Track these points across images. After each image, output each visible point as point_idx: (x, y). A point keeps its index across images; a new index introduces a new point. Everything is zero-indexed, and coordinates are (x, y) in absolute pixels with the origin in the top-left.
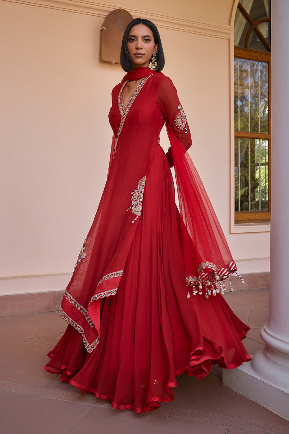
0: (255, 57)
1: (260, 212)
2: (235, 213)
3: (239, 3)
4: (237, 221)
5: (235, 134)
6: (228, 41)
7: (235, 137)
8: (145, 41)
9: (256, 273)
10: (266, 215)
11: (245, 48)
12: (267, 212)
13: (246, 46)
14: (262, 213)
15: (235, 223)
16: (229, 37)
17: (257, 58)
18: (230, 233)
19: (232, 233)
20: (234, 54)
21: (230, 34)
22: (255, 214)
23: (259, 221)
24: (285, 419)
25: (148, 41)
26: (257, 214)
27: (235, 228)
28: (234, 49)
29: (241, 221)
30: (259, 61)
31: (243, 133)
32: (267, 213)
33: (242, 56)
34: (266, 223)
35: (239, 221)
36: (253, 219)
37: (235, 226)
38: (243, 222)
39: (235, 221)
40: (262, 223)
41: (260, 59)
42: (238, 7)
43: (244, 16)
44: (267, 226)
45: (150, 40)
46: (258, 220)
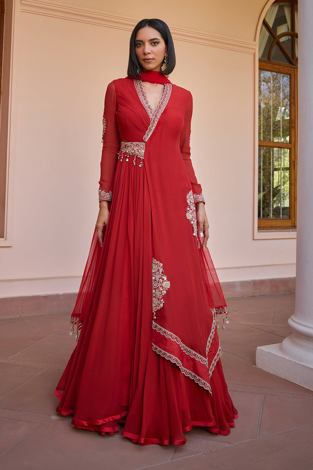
0: (278, 70)
1: (281, 219)
2: (258, 219)
3: (264, 19)
4: (260, 228)
5: (259, 143)
6: (253, 56)
7: (259, 146)
8: (153, 44)
9: (277, 279)
10: (287, 222)
11: (268, 61)
12: (287, 219)
13: (269, 59)
14: (283, 221)
15: (258, 230)
16: (254, 52)
17: (279, 70)
18: (254, 239)
19: (255, 239)
20: (259, 67)
21: (255, 49)
22: (277, 221)
23: (281, 228)
24: (309, 389)
25: (156, 44)
26: (278, 221)
27: (258, 234)
28: (259, 61)
29: (264, 227)
30: (281, 73)
31: (265, 143)
32: (288, 221)
33: (265, 68)
34: (287, 230)
35: (261, 228)
36: (275, 226)
37: (258, 232)
38: (265, 228)
39: (258, 227)
40: (283, 230)
41: (283, 72)
42: (262, 23)
43: (267, 30)
44: (288, 233)
45: (158, 43)
46: (279, 227)
